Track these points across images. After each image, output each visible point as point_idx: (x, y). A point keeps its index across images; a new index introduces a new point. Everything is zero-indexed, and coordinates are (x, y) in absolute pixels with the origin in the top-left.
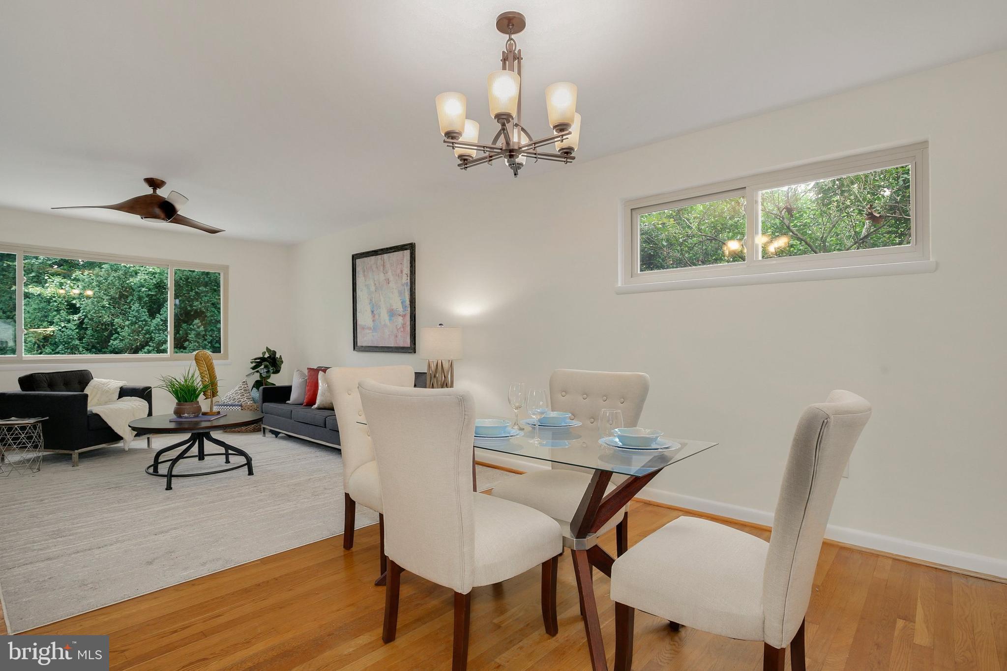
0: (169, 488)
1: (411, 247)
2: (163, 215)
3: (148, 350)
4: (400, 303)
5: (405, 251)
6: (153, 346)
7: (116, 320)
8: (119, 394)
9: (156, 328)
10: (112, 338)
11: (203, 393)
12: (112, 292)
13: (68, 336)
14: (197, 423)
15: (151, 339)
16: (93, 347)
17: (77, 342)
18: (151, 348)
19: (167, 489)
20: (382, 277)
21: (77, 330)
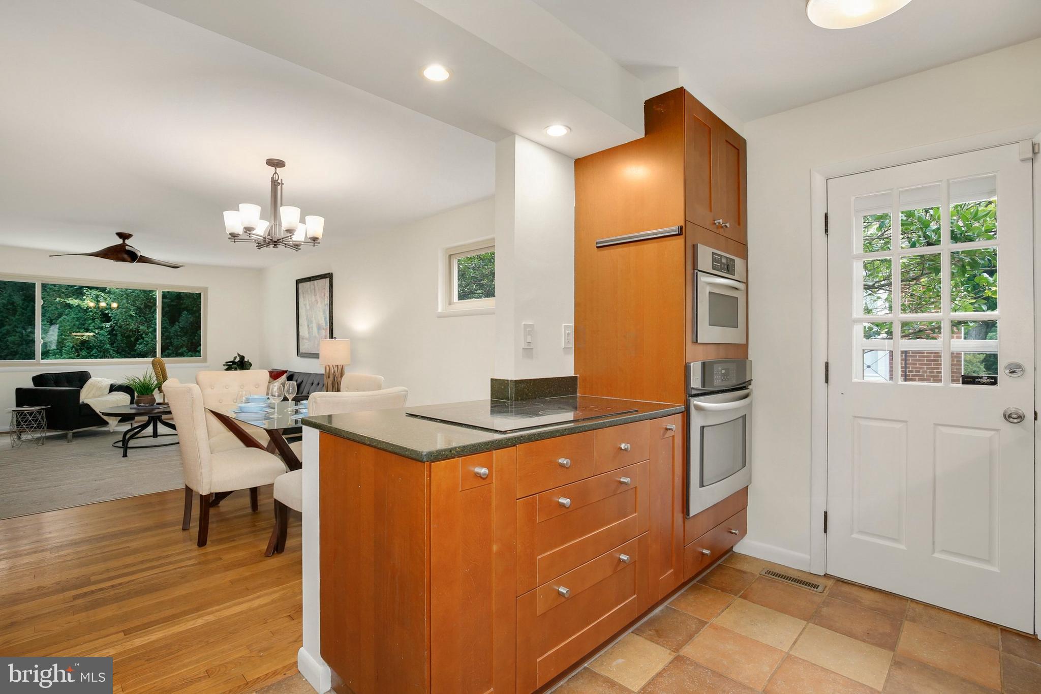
0: (125, 455)
1: (329, 276)
2: (129, 259)
3: (168, 353)
4: (324, 320)
5: (327, 279)
6: (172, 350)
7: (141, 327)
8: (110, 390)
9: (175, 334)
10: (138, 343)
11: (157, 389)
12: (138, 303)
13: (101, 341)
14: (153, 410)
15: (171, 344)
16: (123, 350)
17: (108, 346)
18: (170, 352)
19: (123, 457)
20: (313, 299)
21: (109, 336)
